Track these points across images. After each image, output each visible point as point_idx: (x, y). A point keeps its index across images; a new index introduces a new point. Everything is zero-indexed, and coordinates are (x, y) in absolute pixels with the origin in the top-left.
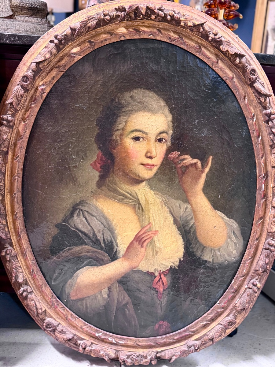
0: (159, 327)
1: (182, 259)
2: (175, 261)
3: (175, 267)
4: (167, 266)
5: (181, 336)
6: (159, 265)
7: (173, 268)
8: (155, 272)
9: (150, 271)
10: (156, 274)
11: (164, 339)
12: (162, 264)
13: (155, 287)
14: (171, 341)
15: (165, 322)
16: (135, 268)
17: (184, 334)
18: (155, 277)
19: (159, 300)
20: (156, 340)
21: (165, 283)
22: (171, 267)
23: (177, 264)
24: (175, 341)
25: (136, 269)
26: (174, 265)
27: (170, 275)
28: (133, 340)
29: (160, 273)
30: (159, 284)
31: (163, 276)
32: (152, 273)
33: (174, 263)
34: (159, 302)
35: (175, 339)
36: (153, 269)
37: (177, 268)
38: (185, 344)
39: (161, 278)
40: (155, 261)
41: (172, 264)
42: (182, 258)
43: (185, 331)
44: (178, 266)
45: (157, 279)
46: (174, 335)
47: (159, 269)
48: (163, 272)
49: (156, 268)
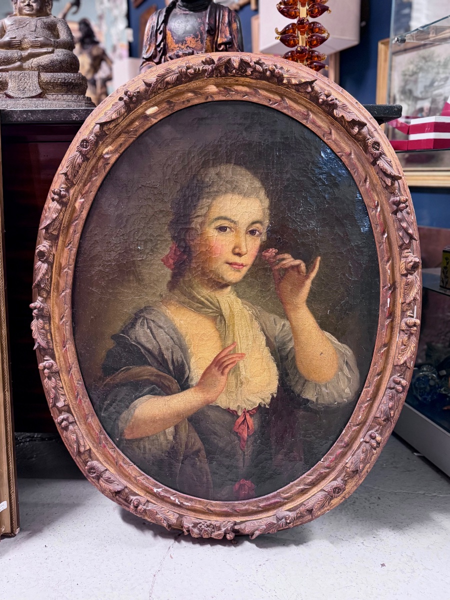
0: (239, 488)
1: (275, 395)
2: (265, 398)
3: (265, 405)
4: (255, 404)
5: (269, 503)
6: (244, 401)
7: (263, 406)
8: (238, 410)
9: (231, 408)
10: (240, 413)
11: (245, 505)
12: (248, 400)
13: (237, 431)
14: (255, 509)
15: (247, 481)
16: (212, 402)
17: (273, 501)
18: (238, 417)
19: (242, 450)
20: (234, 506)
21: (250, 427)
22: (259, 404)
23: (268, 401)
24: (260, 509)
25: (213, 405)
26: (263, 402)
27: (258, 415)
28: (204, 503)
29: (244, 412)
30: (243, 427)
31: (248, 417)
32: (234, 411)
33: (264, 400)
34: (241, 452)
35: (260, 507)
36: (236, 406)
37: (267, 407)
38: (274, 515)
39: (245, 419)
40: (239, 395)
41: (260, 401)
42: (276, 393)
43: (274, 497)
44: (270, 405)
45: (241, 420)
46: (260, 501)
47: (244, 406)
48: (248, 411)
49: (240, 404)
